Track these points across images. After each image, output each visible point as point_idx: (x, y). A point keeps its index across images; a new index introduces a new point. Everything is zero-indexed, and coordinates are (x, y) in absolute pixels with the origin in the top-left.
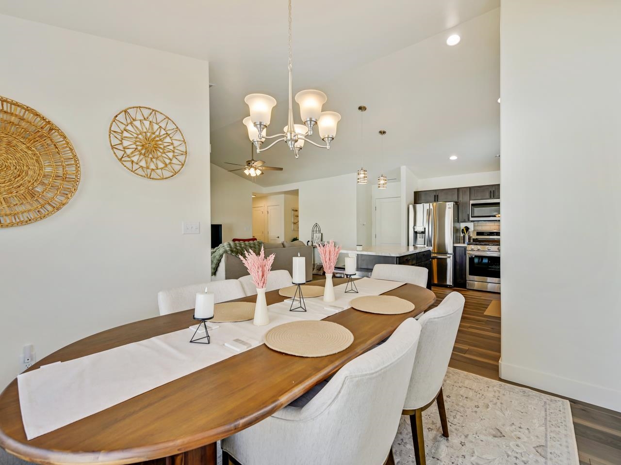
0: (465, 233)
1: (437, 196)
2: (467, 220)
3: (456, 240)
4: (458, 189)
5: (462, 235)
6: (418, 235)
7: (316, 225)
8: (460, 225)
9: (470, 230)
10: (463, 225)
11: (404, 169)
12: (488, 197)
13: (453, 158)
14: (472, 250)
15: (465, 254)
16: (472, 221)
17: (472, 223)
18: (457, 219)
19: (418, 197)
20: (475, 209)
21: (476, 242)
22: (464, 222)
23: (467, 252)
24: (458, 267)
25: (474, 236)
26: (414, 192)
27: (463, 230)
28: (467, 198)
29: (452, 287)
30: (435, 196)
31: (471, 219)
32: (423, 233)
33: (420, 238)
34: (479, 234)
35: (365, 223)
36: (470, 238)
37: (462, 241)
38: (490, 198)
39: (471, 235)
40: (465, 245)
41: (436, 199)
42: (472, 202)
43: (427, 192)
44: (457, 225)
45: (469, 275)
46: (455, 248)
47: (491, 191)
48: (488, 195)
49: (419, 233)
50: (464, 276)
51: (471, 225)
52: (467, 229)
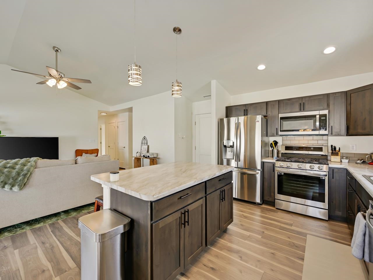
0: (273, 147)
1: (247, 110)
2: (276, 134)
3: (265, 154)
4: (267, 103)
5: (271, 149)
6: (228, 149)
7: (144, 138)
8: (269, 139)
9: (278, 144)
10: (271, 139)
11: (214, 83)
12: (298, 109)
13: (261, 67)
14: (281, 167)
15: (274, 170)
16: (280, 135)
17: (281, 138)
18: (266, 133)
19: (230, 111)
20: (284, 122)
21: (285, 157)
22: (273, 136)
23: (276, 169)
24: (266, 184)
25: (283, 151)
26: (226, 107)
27: (271, 144)
28: (275, 112)
29: (260, 204)
30: (244, 110)
31: (280, 133)
32: (232, 147)
33: (229, 152)
34: (287, 148)
35: (184, 137)
36: (278, 152)
37: (270, 155)
38: (300, 110)
39: (280, 149)
40: (273, 161)
41: (246, 113)
42: (281, 115)
43: (238, 107)
44: (266, 139)
45: (278, 193)
46: (263, 164)
47: (300, 103)
48: (297, 107)
49: (229, 147)
50: (272, 194)
51: (279, 139)
52: (276, 143)
